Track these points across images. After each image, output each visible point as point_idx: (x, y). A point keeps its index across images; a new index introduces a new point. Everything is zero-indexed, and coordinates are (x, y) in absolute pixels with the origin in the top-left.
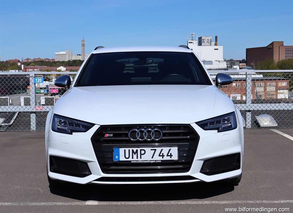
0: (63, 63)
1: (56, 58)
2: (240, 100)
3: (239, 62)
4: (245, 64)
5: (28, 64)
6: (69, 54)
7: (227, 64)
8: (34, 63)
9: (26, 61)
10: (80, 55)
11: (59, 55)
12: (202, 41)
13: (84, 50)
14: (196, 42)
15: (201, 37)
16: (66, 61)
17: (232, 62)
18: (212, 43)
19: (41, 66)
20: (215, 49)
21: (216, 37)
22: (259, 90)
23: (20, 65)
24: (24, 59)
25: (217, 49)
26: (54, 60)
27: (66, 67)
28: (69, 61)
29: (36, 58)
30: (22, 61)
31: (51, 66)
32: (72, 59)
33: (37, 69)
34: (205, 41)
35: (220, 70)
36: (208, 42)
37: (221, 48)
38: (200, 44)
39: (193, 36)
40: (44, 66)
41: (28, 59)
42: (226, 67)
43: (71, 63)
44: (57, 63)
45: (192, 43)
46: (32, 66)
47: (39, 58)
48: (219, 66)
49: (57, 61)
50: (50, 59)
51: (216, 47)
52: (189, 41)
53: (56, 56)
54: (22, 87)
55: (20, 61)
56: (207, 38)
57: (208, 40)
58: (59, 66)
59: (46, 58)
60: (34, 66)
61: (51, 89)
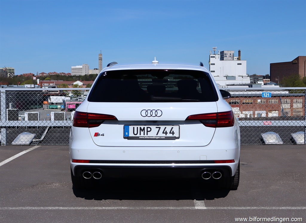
0: (79, 78)
1: (72, 72)
2: (265, 117)
3: (263, 77)
4: (269, 79)
5: (43, 78)
6: (86, 68)
7: (251, 80)
8: (50, 77)
9: (41, 75)
10: (97, 69)
11: (75, 69)
12: (224, 55)
13: (102, 64)
14: (218, 57)
15: (224, 51)
16: (82, 75)
17: (255, 77)
18: (235, 58)
19: (57, 80)
20: (238, 64)
21: (239, 52)
22: (285, 107)
23: (35, 79)
24: (39, 73)
25: (241, 64)
26: (70, 74)
27: (83, 81)
28: (86, 75)
29: (52, 72)
30: (37, 75)
31: (67, 81)
32: (88, 73)
33: (53, 84)
34: (228, 56)
35: (243, 85)
36: (230, 56)
37: (244, 63)
38: (222, 59)
39: (215, 50)
40: (60, 80)
41: (43, 73)
42: (250, 83)
43: (88, 77)
44: (74, 78)
45: (214, 57)
46: (48, 80)
47: (55, 72)
48: (243, 81)
49: (73, 76)
50: (66, 73)
51: (239, 62)
52: (211, 56)
53: (72, 70)
54: (39, 102)
55: (35, 75)
56: (229, 53)
57: (230, 54)
58: (76, 81)
59: (61, 72)
60: (50, 80)
61: (68, 104)
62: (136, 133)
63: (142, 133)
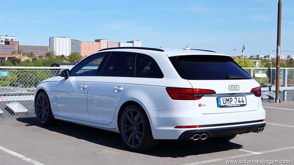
62: (224, 103)
63: (228, 102)
